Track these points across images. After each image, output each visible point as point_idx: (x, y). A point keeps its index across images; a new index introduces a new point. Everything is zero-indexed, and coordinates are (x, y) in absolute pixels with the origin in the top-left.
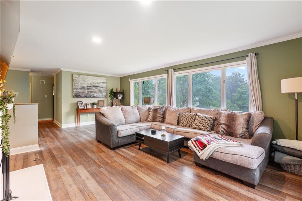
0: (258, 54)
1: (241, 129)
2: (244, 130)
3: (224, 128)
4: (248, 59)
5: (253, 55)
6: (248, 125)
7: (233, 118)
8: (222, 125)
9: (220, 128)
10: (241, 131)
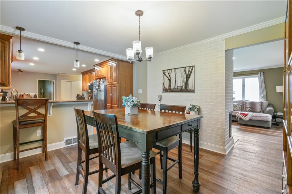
0: (264, 72)
1: (259, 109)
2: (260, 109)
3: (249, 109)
4: (259, 74)
5: (262, 73)
6: (262, 107)
7: (254, 104)
8: (248, 108)
9: (247, 109)
10: (259, 110)
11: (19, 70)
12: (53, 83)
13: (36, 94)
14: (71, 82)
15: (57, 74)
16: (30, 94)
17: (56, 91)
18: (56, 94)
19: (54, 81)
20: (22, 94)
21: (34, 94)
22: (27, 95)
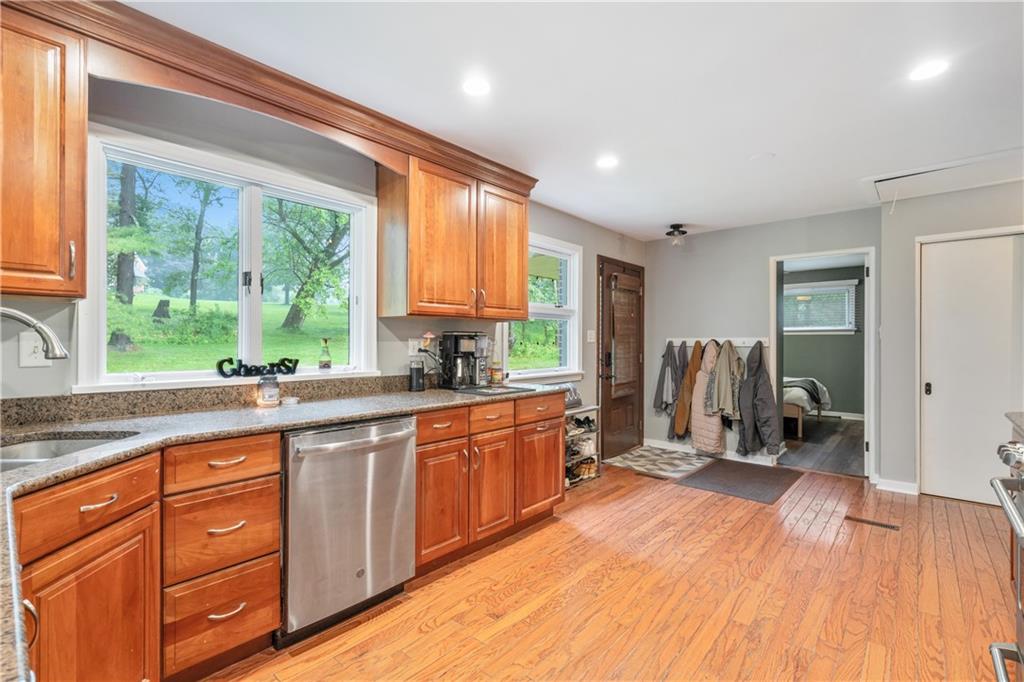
11: (672, 226)
13: (760, 343)
16: (737, 342)
19: (872, 251)
20: (704, 342)
22: (720, 348)
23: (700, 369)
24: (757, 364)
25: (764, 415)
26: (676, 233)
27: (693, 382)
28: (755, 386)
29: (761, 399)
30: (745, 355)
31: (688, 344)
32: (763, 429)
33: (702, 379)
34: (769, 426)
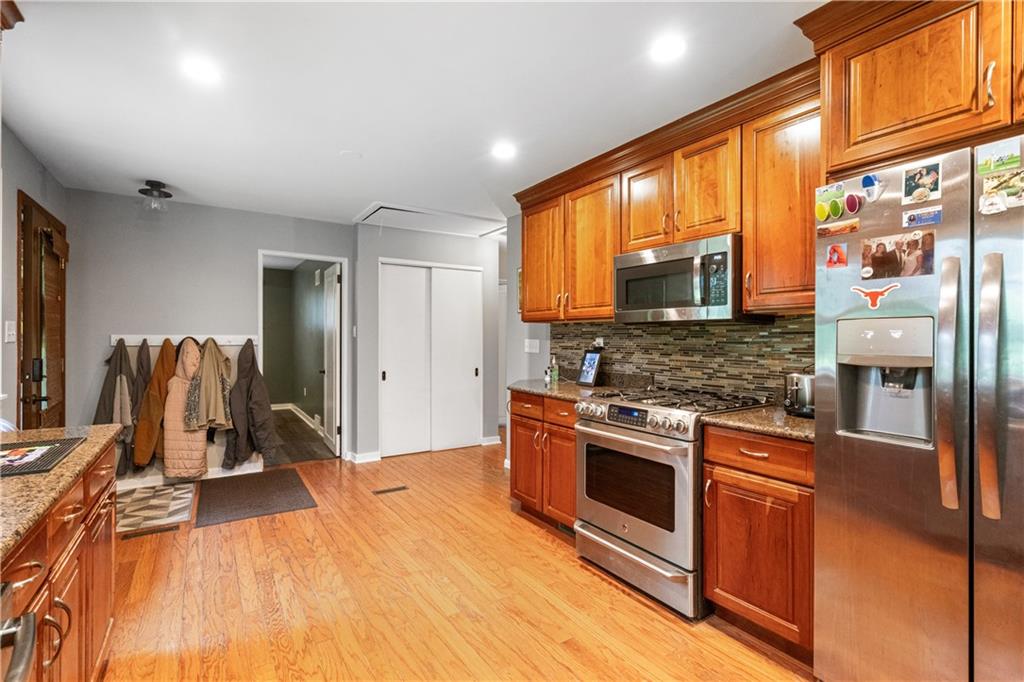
11: (149, 183)
12: (335, 279)
13: (250, 341)
14: (430, 268)
15: (357, 218)
16: (221, 340)
17: (354, 321)
18: (354, 341)
19: (345, 262)
20: (176, 340)
21: (241, 340)
22: (202, 347)
23: (174, 374)
24: (250, 364)
25: (259, 419)
26: (155, 193)
27: (164, 393)
28: (248, 390)
29: (256, 403)
30: (233, 354)
31: (149, 343)
32: (258, 434)
33: (177, 390)
34: (264, 429)
